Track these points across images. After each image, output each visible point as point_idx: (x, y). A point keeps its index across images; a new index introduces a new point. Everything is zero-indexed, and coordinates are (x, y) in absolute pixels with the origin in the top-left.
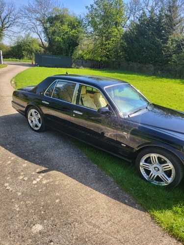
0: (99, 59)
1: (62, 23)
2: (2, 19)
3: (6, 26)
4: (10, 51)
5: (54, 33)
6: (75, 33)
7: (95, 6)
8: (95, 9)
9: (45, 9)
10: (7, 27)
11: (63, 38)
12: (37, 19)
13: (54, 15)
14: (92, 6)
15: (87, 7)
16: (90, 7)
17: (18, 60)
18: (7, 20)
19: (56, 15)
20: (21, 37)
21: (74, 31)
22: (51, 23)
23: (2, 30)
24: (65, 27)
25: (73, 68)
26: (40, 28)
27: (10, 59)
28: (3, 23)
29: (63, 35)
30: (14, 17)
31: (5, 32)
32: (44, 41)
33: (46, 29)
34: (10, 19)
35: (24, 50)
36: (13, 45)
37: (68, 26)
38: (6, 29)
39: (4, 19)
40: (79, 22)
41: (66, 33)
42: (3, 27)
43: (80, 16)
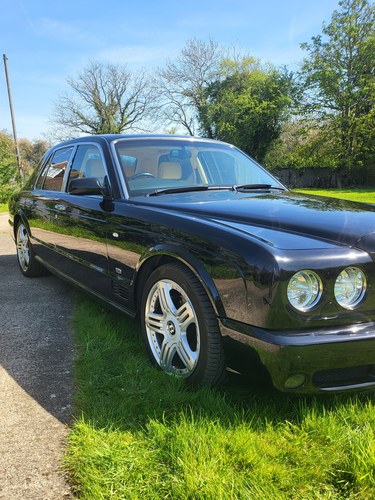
0: (334, 163)
1: (239, 90)
2: (123, 106)
3: (128, 120)
5: (218, 115)
6: (268, 107)
7: (326, 39)
8: (325, 45)
9: (203, 68)
10: (132, 122)
11: (238, 125)
12: (187, 94)
13: (223, 79)
14: (317, 41)
15: (304, 46)
16: (311, 42)
18: (131, 108)
19: (228, 78)
21: (265, 103)
22: (214, 95)
23: (120, 129)
24: (245, 99)
26: (191, 112)
28: (123, 114)
29: (240, 117)
30: (144, 100)
33: (202, 110)
34: (138, 104)
37: (252, 95)
38: (129, 126)
39: (127, 106)
40: (281, 83)
41: (247, 111)
42: (123, 124)
43: (285, 69)
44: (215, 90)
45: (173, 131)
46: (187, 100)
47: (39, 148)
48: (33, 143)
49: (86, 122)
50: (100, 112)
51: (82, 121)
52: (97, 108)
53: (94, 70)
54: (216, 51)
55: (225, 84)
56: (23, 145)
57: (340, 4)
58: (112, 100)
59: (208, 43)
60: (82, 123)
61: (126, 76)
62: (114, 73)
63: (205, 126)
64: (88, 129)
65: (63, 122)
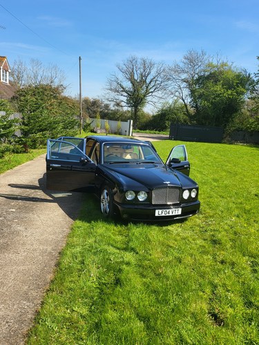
1: (216, 81)
3: (151, 91)
4: (150, 122)
5: (201, 96)
6: (231, 95)
9: (196, 67)
10: (152, 93)
11: (212, 103)
12: (184, 81)
13: (207, 74)
17: (157, 132)
18: (153, 84)
19: (211, 74)
20: (168, 103)
23: (145, 96)
24: (218, 88)
25: (225, 143)
26: (186, 92)
27: (148, 131)
28: (147, 87)
29: (214, 98)
30: (160, 80)
31: (149, 98)
32: (189, 107)
33: (193, 92)
34: (158, 82)
35: (168, 120)
36: (155, 114)
37: (223, 86)
38: (150, 94)
39: (150, 83)
41: (218, 96)
42: (147, 93)
43: (245, 71)
44: (202, 80)
45: (176, 102)
46: (184, 84)
47: (95, 103)
48: (92, 100)
49: (124, 90)
50: (133, 85)
51: (122, 89)
52: (132, 82)
53: (132, 61)
54: (205, 57)
55: (208, 78)
56: (86, 101)
58: (142, 78)
59: (200, 52)
60: (122, 91)
61: (151, 65)
62: (144, 62)
63: (194, 100)
64: (126, 94)
65: (111, 89)
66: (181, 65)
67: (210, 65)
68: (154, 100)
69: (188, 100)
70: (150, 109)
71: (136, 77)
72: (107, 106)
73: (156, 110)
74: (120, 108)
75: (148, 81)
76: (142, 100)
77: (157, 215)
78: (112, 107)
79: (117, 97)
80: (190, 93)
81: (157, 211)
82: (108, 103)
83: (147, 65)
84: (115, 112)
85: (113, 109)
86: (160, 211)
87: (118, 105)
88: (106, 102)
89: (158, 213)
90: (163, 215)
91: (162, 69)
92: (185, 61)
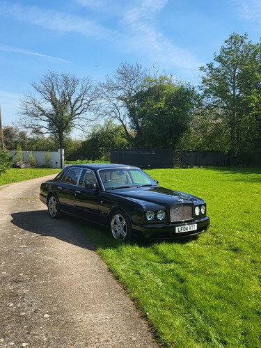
1: (157, 98)
3: (77, 112)
4: (80, 149)
6: (177, 111)
9: (132, 82)
10: (79, 114)
11: (157, 122)
12: (120, 98)
13: (146, 89)
14: (210, 66)
15: (202, 69)
16: (207, 67)
18: (78, 104)
19: (150, 89)
20: (99, 125)
21: (175, 108)
22: (140, 101)
23: (70, 119)
24: (161, 104)
26: (124, 111)
28: (72, 108)
29: (158, 117)
30: (88, 99)
31: (75, 121)
32: (129, 130)
34: (84, 101)
35: (101, 145)
37: (166, 102)
38: (77, 116)
39: (75, 103)
42: (73, 115)
43: (189, 84)
44: (141, 97)
49: (44, 113)
50: (55, 107)
51: (41, 113)
52: (53, 104)
53: (50, 78)
54: (141, 71)
55: (147, 94)
57: (226, 42)
58: (65, 98)
59: (135, 66)
60: (42, 115)
61: (75, 82)
62: (66, 79)
63: (135, 121)
64: (46, 118)
65: (27, 113)
66: (115, 81)
67: (148, 80)
68: (81, 123)
69: (127, 121)
70: (78, 134)
71: (58, 97)
72: (22, 135)
73: (86, 135)
74: (40, 137)
75: (73, 101)
76: (67, 123)
77: (177, 232)
78: (29, 134)
79: (35, 122)
80: (128, 112)
81: (177, 228)
82: (25, 130)
83: (69, 83)
84: (33, 141)
85: (31, 137)
86: (180, 228)
87: (37, 131)
88: (22, 129)
89: (178, 230)
90: (182, 231)
91: (88, 85)
92: (119, 76)
